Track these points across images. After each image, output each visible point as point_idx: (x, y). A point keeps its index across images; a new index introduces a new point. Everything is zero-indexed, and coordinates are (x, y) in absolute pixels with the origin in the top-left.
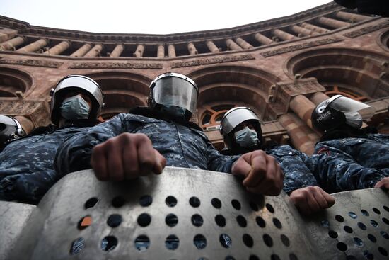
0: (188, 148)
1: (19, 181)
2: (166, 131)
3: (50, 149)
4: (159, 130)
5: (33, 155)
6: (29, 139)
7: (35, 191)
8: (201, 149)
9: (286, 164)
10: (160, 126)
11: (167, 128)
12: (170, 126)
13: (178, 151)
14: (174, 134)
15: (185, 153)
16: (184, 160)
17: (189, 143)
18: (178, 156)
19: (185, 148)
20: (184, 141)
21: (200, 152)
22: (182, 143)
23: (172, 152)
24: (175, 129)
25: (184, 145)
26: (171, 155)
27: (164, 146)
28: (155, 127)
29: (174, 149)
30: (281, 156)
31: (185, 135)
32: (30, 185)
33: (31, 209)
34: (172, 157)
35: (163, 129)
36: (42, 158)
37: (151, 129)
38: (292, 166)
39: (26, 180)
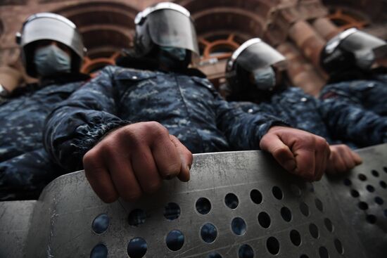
0: (194, 107)
1: (7, 172)
2: (165, 89)
3: (33, 118)
4: (156, 88)
5: (16, 130)
6: (7, 107)
7: (31, 180)
8: (209, 105)
9: (299, 113)
10: (158, 83)
11: (166, 84)
12: (168, 80)
13: (183, 115)
14: (175, 91)
15: (191, 115)
16: (191, 125)
17: (194, 101)
18: (184, 121)
19: (190, 108)
20: (189, 99)
21: (208, 109)
22: (186, 101)
23: (176, 116)
24: (175, 84)
25: (189, 104)
26: (176, 120)
27: (166, 109)
28: (151, 84)
29: (178, 112)
30: (293, 103)
31: (188, 89)
32: (22, 174)
33: (31, 205)
34: (177, 124)
35: (161, 86)
36: (27, 132)
37: (148, 89)
38: (305, 115)
39: (15, 170)
